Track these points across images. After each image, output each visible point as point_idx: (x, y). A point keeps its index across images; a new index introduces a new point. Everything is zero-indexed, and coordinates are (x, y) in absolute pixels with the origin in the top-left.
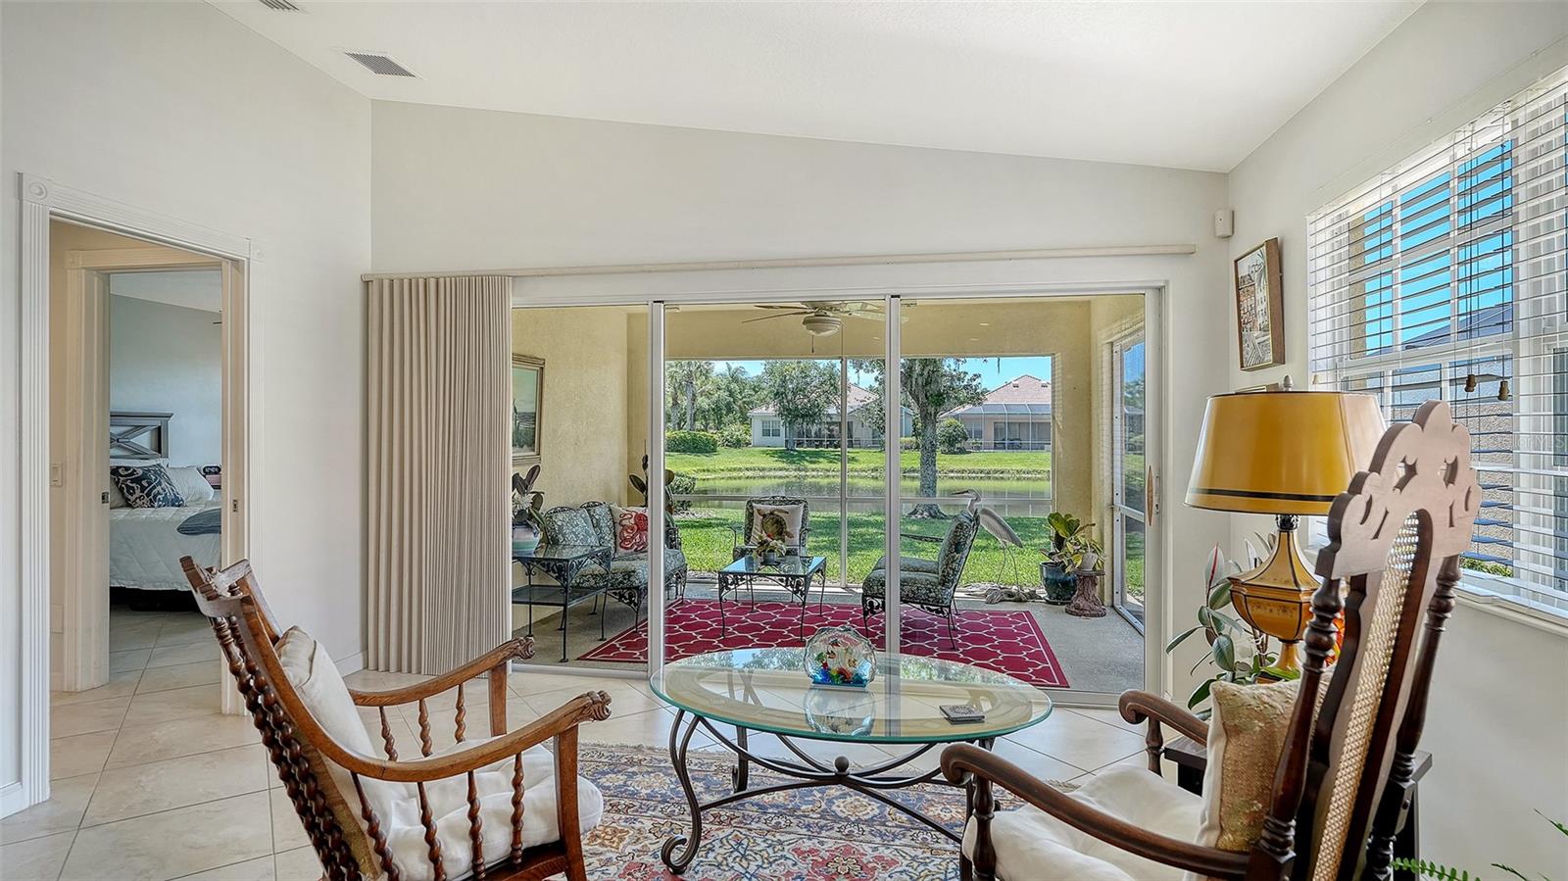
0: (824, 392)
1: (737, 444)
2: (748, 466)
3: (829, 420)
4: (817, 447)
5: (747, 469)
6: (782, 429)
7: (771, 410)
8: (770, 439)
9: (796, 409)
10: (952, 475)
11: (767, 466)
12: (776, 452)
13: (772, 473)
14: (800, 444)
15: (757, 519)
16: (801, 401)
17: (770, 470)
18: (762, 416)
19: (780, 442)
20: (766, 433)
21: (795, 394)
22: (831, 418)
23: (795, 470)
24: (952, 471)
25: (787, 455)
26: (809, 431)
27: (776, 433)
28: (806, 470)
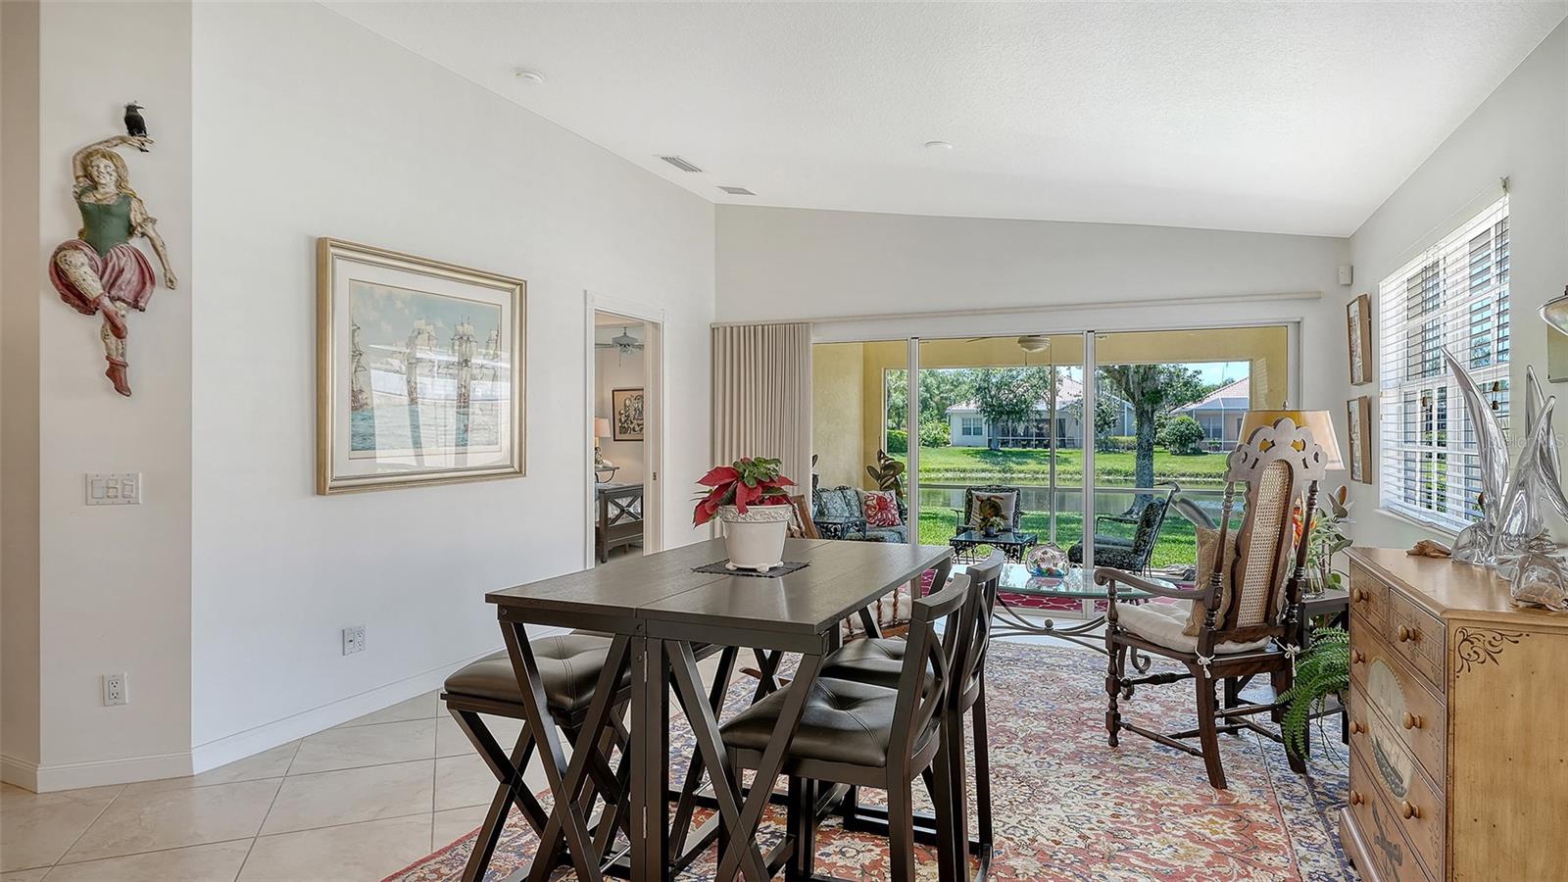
0: (1032, 387)
1: (935, 443)
2: (948, 466)
3: (1038, 417)
4: (1024, 446)
5: (947, 470)
6: (985, 428)
7: (972, 407)
8: (972, 438)
9: (1000, 405)
10: (1184, 479)
11: (968, 467)
12: (978, 452)
13: (974, 475)
14: (1005, 443)
15: (976, 504)
16: (1005, 396)
17: (972, 471)
18: (960, 413)
19: (982, 442)
20: (966, 431)
21: (999, 389)
22: (1040, 415)
23: (1000, 472)
24: (1184, 475)
25: (990, 453)
26: (1015, 430)
27: (978, 432)
28: (1011, 471)
